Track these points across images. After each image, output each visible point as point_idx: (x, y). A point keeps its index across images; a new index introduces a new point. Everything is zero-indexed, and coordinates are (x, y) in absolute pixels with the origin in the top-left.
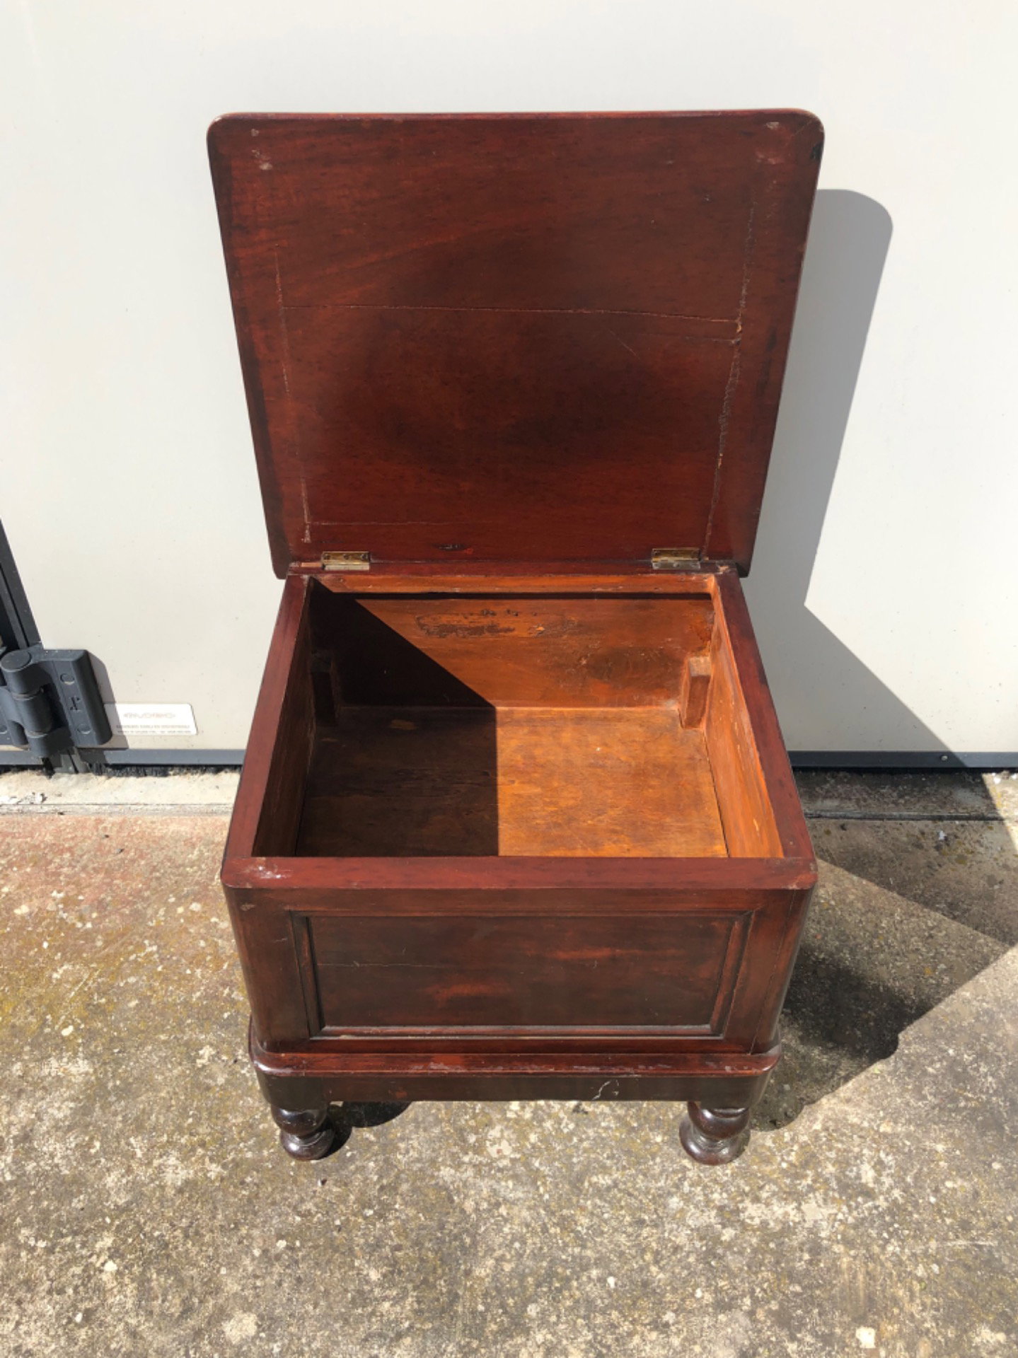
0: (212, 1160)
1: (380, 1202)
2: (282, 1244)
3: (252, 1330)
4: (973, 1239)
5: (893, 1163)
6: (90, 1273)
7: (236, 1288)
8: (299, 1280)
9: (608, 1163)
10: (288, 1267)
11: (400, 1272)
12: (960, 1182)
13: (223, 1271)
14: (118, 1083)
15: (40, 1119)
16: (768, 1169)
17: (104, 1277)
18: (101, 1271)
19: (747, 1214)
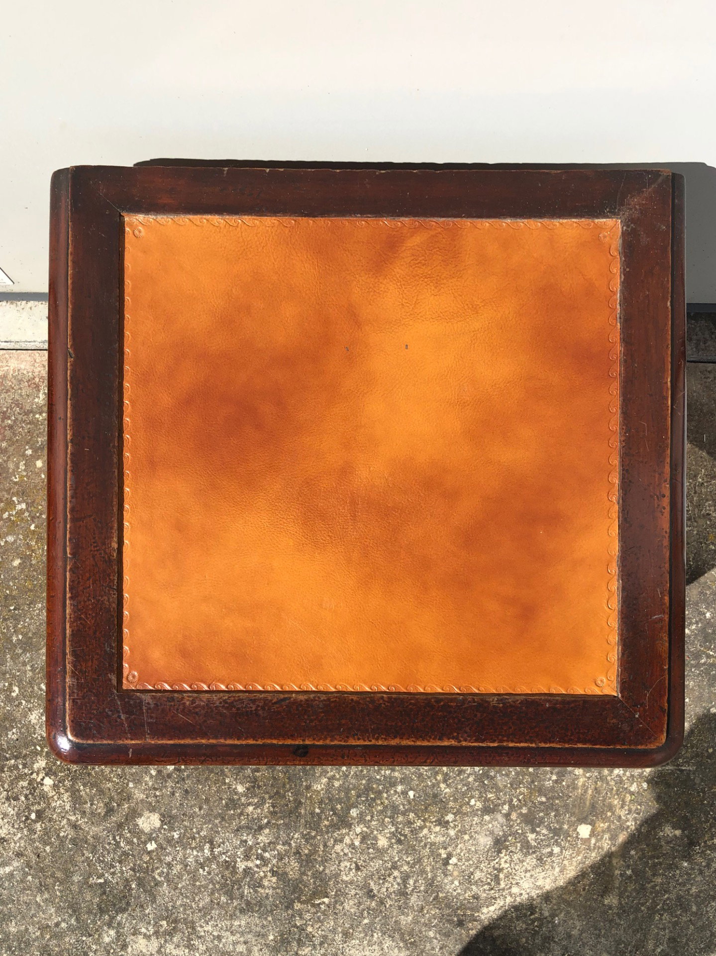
3: (158, 824)
6: (34, 786)
7: (142, 796)
8: (186, 791)
10: (178, 782)
11: (259, 787)
13: (131, 785)
14: (20, 637)
17: (46, 789)
18: (42, 785)
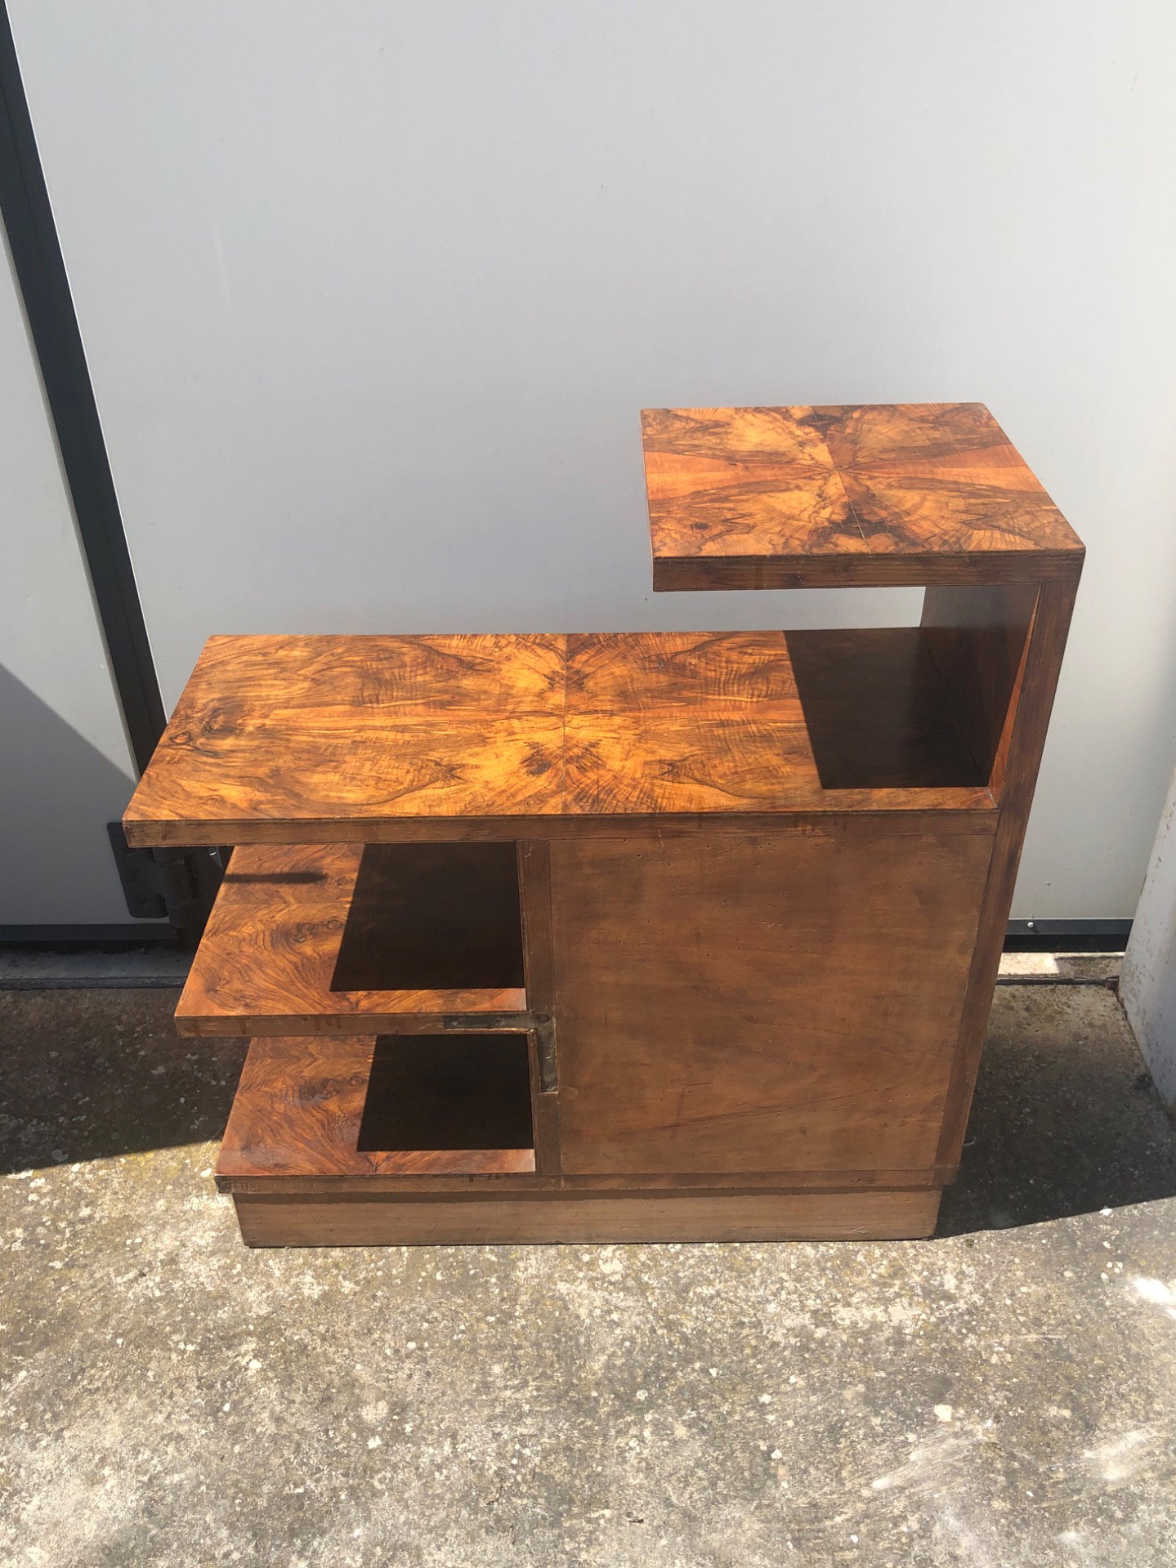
0: (345, 1278)
1: (502, 1311)
2: (412, 1345)
3: (386, 1414)
4: (1044, 1334)
5: (974, 1273)
6: (236, 1371)
7: (371, 1380)
8: (428, 1374)
9: (712, 1276)
10: (418, 1363)
12: (1034, 1287)
13: (359, 1367)
15: (184, 1246)
16: (860, 1279)
17: (250, 1373)
18: (247, 1369)
19: (838, 1316)
